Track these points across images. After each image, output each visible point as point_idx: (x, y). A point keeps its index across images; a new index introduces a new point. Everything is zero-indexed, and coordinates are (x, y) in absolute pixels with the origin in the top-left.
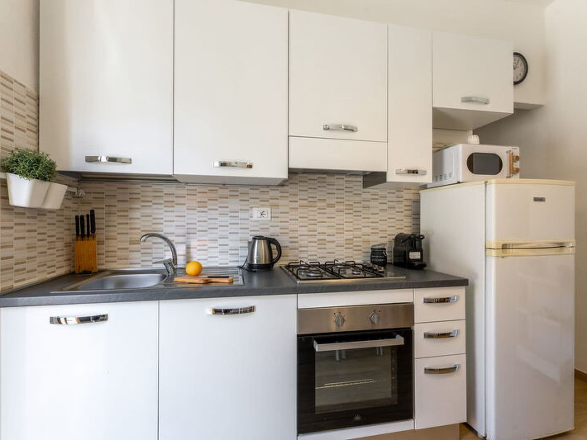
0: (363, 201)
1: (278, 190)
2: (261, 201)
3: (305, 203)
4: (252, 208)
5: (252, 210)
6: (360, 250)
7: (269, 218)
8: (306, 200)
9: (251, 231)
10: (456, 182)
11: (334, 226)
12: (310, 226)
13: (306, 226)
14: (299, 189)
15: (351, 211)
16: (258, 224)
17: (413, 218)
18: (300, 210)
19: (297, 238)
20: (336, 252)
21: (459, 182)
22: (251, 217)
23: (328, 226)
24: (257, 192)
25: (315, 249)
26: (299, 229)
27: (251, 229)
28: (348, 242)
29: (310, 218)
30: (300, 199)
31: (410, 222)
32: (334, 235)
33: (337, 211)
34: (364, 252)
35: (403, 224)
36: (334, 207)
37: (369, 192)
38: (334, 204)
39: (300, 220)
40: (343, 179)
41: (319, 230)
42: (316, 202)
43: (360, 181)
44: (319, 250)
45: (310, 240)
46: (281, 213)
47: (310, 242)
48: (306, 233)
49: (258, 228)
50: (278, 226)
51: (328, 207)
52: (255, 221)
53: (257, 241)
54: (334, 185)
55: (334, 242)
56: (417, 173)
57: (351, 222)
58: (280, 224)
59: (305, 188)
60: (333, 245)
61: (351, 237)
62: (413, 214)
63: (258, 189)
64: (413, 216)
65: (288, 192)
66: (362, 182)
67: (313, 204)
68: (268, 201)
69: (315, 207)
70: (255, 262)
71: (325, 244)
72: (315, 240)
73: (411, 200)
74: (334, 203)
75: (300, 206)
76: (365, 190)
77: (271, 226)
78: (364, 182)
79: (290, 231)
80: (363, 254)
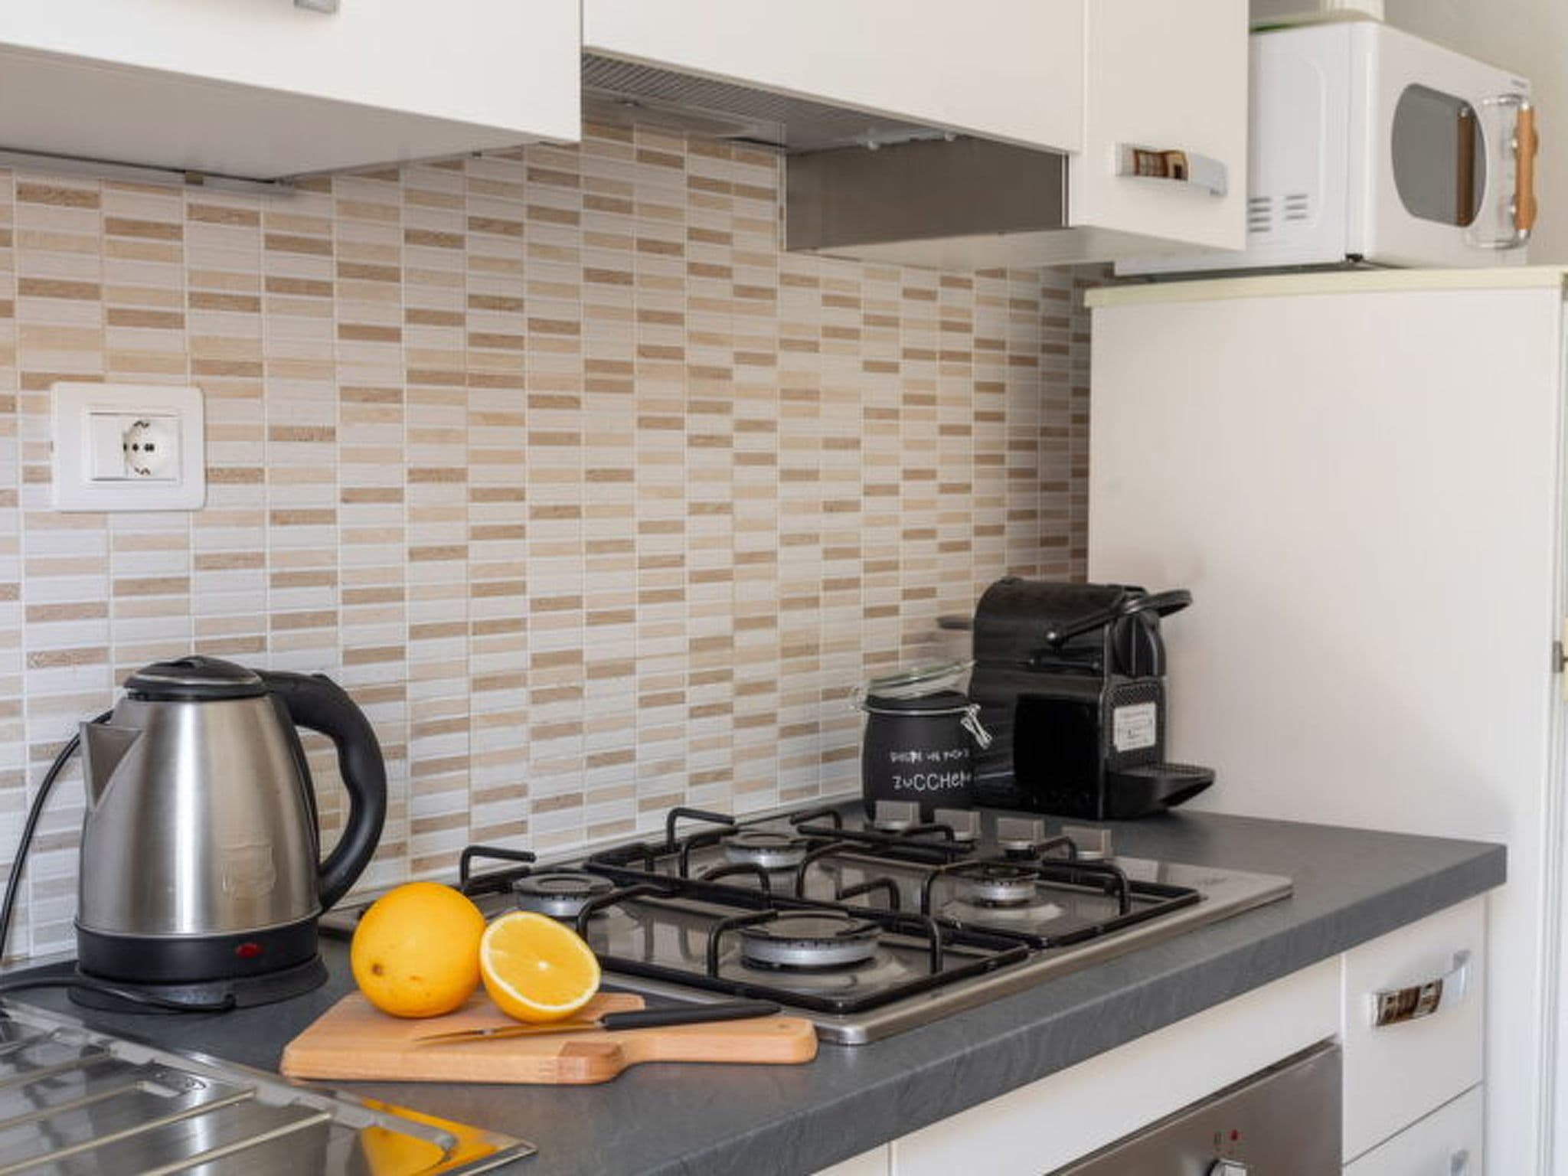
0: (787, 345)
1: (251, 219)
2: (117, 317)
3: (450, 341)
4: (38, 382)
5: (38, 408)
6: (768, 719)
7: (192, 490)
8: (455, 319)
9: (38, 614)
10: (1339, 257)
11: (626, 545)
12: (483, 552)
13: (456, 552)
14: (404, 223)
15: (718, 424)
16: (88, 542)
17: (1014, 473)
18: (415, 413)
19: (397, 654)
20: (641, 750)
21: (1354, 262)
22: (37, 476)
23: (596, 547)
24: (86, 222)
25: (514, 737)
26: (415, 574)
27: (37, 591)
28: (710, 661)
29: (482, 476)
30: (414, 316)
31: (998, 502)
32: (628, 617)
33: (644, 423)
34: (789, 732)
35: (966, 517)
36: (627, 388)
37: (812, 282)
38: (626, 367)
39: (417, 494)
40: (677, 163)
41: (544, 580)
42: (516, 342)
43: (769, 195)
44: (541, 749)
45: (484, 664)
46: (279, 434)
47: (483, 683)
48: (454, 610)
49: (92, 588)
50: (255, 560)
51: (592, 386)
52: (72, 517)
53: (187, 715)
54: (624, 208)
55: (625, 668)
56: (1179, 173)
57: (721, 509)
58: (273, 539)
59: (450, 223)
60: (621, 693)
61: (722, 625)
62: (1014, 446)
63: (89, 200)
64: (1015, 459)
65: (324, 248)
66: (782, 200)
67: (498, 361)
68: (175, 321)
69: (512, 382)
70: (186, 921)
71: (577, 692)
72: (515, 660)
73: (1000, 345)
74: (629, 355)
75: (414, 376)
76: (804, 264)
77: (206, 563)
78: (790, 198)
79: (349, 598)
80: (789, 747)
